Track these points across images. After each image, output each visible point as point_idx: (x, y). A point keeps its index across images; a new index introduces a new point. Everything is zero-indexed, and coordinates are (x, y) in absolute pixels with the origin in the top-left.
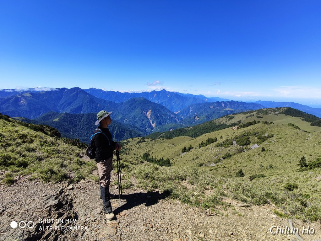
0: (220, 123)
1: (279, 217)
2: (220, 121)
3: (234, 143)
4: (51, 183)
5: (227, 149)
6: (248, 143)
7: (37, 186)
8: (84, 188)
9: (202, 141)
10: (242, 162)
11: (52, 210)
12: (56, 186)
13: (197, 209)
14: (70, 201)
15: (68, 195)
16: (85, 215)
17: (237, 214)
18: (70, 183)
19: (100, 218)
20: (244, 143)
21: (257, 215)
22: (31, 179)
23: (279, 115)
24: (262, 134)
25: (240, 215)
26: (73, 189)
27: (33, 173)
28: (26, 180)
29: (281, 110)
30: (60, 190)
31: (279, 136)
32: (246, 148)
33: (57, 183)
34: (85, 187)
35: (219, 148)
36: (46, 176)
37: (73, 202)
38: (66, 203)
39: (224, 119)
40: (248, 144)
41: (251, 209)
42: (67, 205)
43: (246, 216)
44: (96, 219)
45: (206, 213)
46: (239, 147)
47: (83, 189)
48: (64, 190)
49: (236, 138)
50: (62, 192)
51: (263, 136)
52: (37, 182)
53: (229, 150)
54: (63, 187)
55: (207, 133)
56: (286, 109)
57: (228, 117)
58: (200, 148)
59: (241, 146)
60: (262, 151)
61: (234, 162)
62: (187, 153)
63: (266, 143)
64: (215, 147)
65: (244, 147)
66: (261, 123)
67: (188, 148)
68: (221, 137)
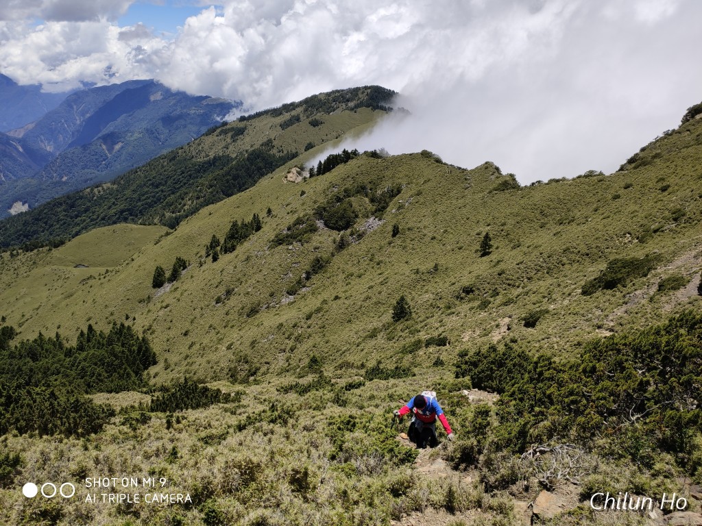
0: (207, 155)
5: (309, 246)
6: (353, 217)
9: (214, 236)
20: (346, 219)
23: (359, 110)
24: (376, 188)
31: (414, 187)
35: (287, 248)
49: (320, 213)
51: (379, 192)
53: (316, 248)
58: (215, 259)
59: (339, 230)
60: (394, 235)
61: (341, 276)
62: (173, 285)
63: (394, 211)
64: (270, 248)
65: (349, 231)
66: (364, 157)
67: (172, 267)
68: (269, 211)
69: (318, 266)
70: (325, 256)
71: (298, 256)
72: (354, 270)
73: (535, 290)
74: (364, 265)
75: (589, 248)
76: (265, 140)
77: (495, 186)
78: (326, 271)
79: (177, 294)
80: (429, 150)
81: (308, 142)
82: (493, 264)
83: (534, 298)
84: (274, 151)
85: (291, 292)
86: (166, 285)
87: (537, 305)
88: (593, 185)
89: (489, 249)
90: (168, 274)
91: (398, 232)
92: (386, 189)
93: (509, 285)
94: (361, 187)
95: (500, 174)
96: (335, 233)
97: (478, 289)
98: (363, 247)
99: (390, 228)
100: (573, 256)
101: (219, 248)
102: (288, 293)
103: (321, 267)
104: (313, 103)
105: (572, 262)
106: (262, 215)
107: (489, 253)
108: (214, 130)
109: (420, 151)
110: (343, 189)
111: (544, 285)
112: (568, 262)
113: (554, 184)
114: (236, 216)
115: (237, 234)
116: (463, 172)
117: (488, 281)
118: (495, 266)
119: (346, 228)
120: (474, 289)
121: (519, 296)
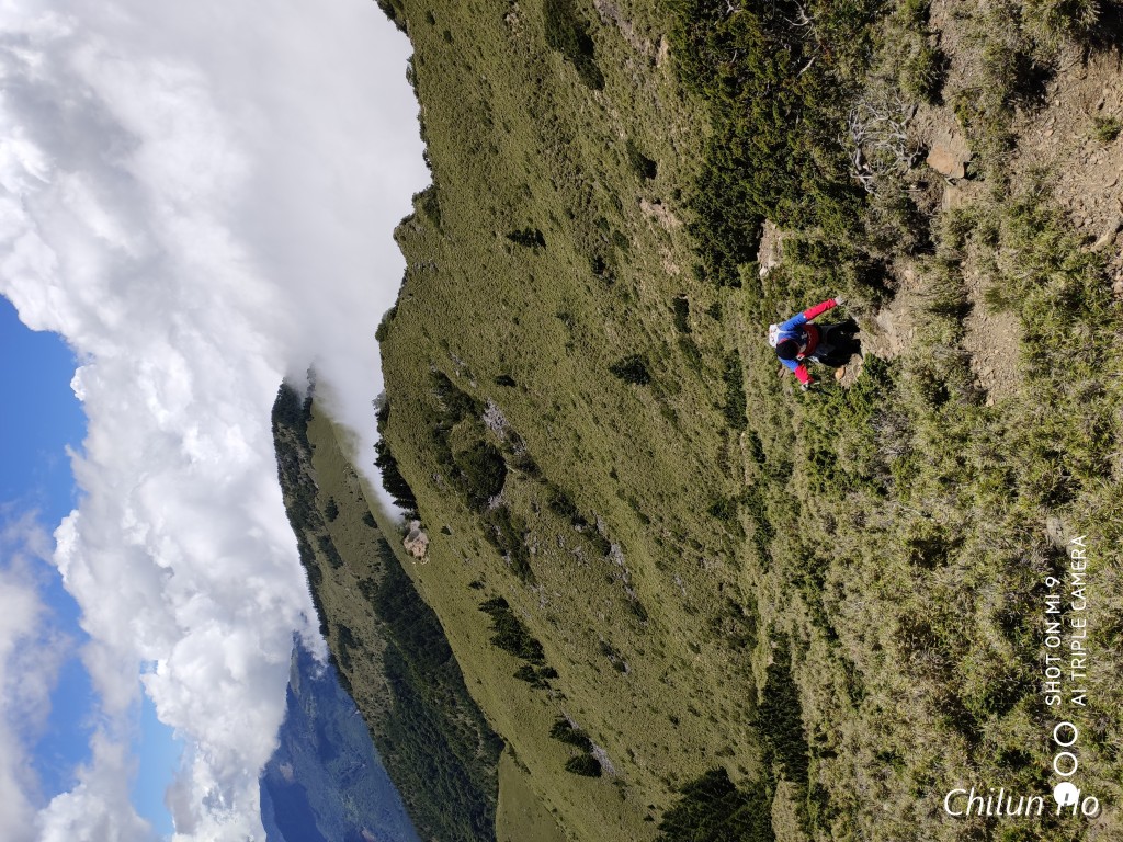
6: (484, 450)
10: (570, 434)
20: (487, 461)
35: (535, 556)
40: (489, 447)
49: (478, 503)
58: (553, 674)
59: (505, 471)
60: (512, 384)
61: (579, 467)
62: (595, 743)
63: (473, 384)
64: (534, 583)
65: (505, 455)
66: (387, 432)
67: (566, 745)
68: (475, 585)
69: (563, 504)
70: (546, 494)
71: (546, 538)
72: (568, 446)
73: (595, 162)
74: (560, 431)
75: (528, 78)
76: (358, 593)
77: (431, 225)
78: (571, 492)
79: (611, 736)
80: (376, 329)
81: (362, 522)
82: (556, 228)
83: (609, 164)
84: (377, 578)
85: (606, 549)
86: (595, 754)
87: (621, 158)
88: (430, 72)
89: (532, 234)
90: (578, 752)
91: (507, 377)
92: (438, 397)
93: (589, 202)
94: (435, 437)
95: (413, 215)
96: (509, 479)
97: (596, 250)
98: (531, 432)
99: (501, 390)
100: (542, 103)
101: (535, 668)
102: (607, 554)
103: (565, 500)
104: (300, 516)
105: (551, 105)
106: (481, 596)
107: (538, 232)
108: (343, 678)
109: (377, 344)
110: (438, 466)
111: (588, 149)
112: (551, 110)
113: (428, 133)
114: (483, 639)
115: (512, 637)
116: (411, 275)
117: (583, 234)
118: (559, 224)
119: (501, 461)
120: (596, 257)
121: (606, 187)
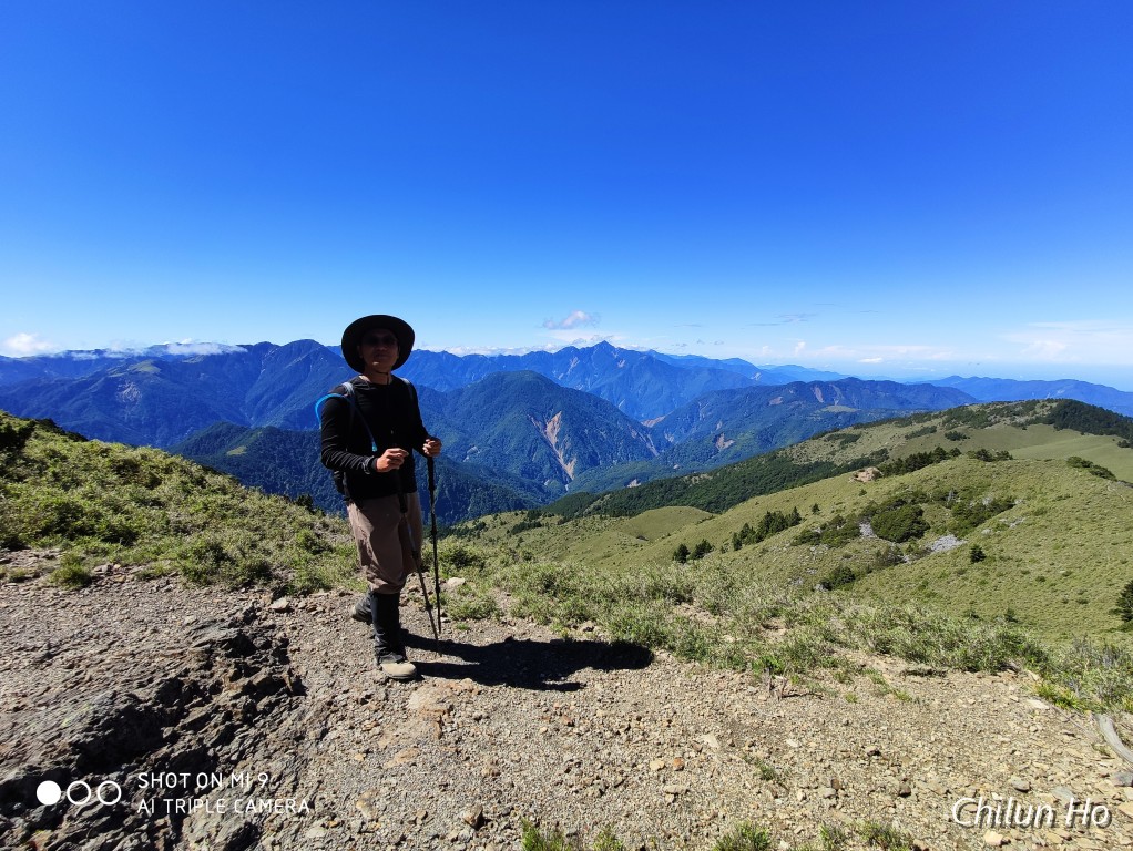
0: (808, 460)
1: (1058, 706)
2: (809, 451)
3: (865, 529)
4: (215, 589)
5: (838, 554)
6: (916, 529)
7: (169, 594)
8: (327, 610)
9: (747, 525)
11: (218, 655)
12: (231, 598)
13: (737, 677)
14: (280, 644)
15: (273, 627)
16: (332, 685)
17: (891, 695)
18: (279, 594)
19: (383, 695)
20: (904, 529)
21: (972, 701)
22: (148, 575)
23: (1028, 427)
24: (971, 499)
25: (904, 699)
26: (288, 610)
27: (156, 560)
28: (131, 577)
29: (1038, 410)
30: (245, 609)
31: (1036, 505)
32: (910, 550)
33: (237, 590)
34: (331, 609)
35: (809, 549)
36: (199, 567)
37: (289, 648)
38: (267, 645)
39: (822, 443)
40: (919, 534)
41: (946, 682)
42: (271, 651)
43: (927, 702)
44: (369, 697)
45: (772, 687)
46: (883, 545)
47: (324, 612)
48: (258, 614)
49: (869, 513)
50: (250, 616)
51: (973, 503)
52: (168, 583)
53: (848, 557)
54: (256, 602)
55: (761, 494)
56: (1054, 405)
57: (839, 437)
58: (737, 549)
59: (890, 541)
63: (987, 531)
64: (791, 545)
65: (906, 545)
66: (965, 457)
67: (697, 548)
68: (815, 509)
69: (840, 579)
70: (855, 570)
76: (878, 449)
80: (1086, 457)
90: (692, 552)
98: (917, 569)
99: (968, 553)
104: (958, 415)
106: (805, 512)
109: (1067, 457)
114: (776, 508)
119: (901, 540)
